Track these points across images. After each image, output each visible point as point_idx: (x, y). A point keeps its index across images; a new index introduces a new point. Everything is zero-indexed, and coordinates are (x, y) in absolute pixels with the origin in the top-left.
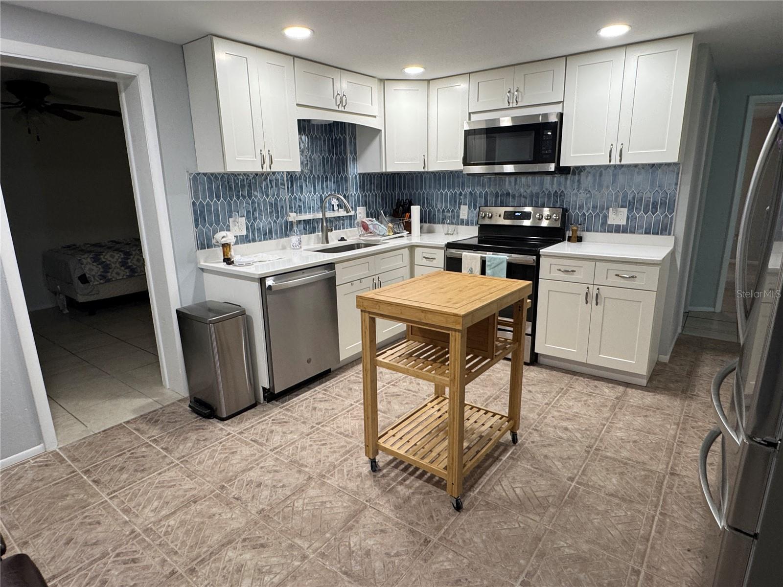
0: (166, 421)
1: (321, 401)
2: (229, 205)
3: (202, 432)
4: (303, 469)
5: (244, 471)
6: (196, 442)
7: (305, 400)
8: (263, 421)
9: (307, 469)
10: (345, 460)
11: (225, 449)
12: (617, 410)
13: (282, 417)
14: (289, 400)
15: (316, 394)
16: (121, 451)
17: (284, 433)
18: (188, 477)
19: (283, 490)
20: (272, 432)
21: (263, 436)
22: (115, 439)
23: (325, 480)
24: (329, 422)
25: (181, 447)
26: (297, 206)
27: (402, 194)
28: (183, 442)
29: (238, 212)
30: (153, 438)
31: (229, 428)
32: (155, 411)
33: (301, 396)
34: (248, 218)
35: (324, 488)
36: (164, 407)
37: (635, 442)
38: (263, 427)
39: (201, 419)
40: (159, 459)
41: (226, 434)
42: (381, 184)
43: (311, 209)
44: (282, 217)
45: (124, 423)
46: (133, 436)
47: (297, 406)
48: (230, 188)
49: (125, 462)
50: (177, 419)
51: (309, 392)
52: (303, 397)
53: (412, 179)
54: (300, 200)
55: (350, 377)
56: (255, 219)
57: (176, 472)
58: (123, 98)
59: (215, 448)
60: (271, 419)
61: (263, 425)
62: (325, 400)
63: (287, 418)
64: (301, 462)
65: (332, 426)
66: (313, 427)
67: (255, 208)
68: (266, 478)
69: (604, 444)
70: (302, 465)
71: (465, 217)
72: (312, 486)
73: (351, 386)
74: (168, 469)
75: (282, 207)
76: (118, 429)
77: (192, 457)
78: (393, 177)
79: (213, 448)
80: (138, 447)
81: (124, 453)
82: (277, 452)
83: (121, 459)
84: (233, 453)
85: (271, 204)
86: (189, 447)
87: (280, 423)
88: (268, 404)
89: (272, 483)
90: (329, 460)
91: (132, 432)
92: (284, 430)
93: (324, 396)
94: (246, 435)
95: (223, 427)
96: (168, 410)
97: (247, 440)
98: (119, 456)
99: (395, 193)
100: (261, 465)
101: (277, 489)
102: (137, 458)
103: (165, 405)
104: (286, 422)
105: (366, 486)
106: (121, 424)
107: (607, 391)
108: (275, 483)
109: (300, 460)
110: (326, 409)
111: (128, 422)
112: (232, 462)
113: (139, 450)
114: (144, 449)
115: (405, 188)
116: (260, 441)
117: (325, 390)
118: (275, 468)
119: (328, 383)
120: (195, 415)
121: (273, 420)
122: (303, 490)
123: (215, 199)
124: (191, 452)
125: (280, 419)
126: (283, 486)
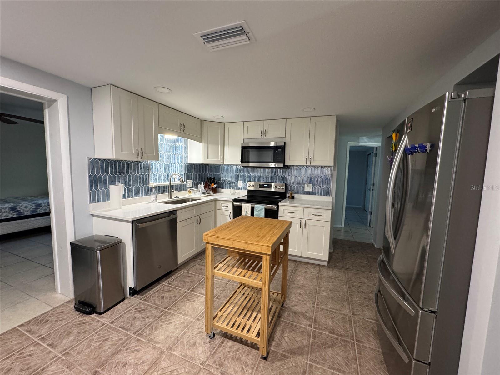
0: (55, 320)
1: (166, 292)
2: (114, 177)
3: (83, 326)
4: (156, 345)
5: (113, 355)
6: (77, 335)
7: (156, 292)
8: (128, 311)
9: (159, 346)
10: (185, 333)
11: (100, 338)
12: (319, 280)
13: (141, 306)
14: (146, 293)
15: (163, 287)
16: (11, 353)
17: (143, 318)
18: (67, 368)
19: (142, 366)
20: (135, 318)
21: (128, 323)
22: (7, 343)
23: (172, 352)
24: (172, 306)
25: (64, 342)
26: (155, 179)
27: (210, 174)
28: (66, 337)
29: (119, 182)
30: (41, 337)
31: (104, 319)
32: (47, 312)
33: (154, 289)
34: (125, 185)
35: (172, 359)
36: (55, 308)
37: (332, 297)
38: (128, 316)
39: (82, 315)
40: (44, 355)
41: (101, 325)
42: (199, 169)
43: (162, 180)
44: (147, 185)
45: (18, 326)
46: (24, 337)
47: (152, 297)
48: (116, 168)
49: (13, 363)
50: (63, 318)
51: (159, 286)
52: (155, 290)
53: (215, 168)
54: (157, 175)
55: (183, 273)
56: (130, 185)
57: (57, 366)
58: (46, 112)
59: (92, 338)
60: (134, 309)
61: (128, 314)
62: (169, 291)
63: (145, 307)
64: (155, 340)
65: (174, 309)
66: (162, 311)
67: (131, 179)
68: (130, 358)
69: (319, 301)
70: (156, 342)
71: (241, 186)
72: (163, 359)
73: (184, 279)
74: (51, 364)
75: (147, 179)
76: (11, 333)
77: (73, 349)
78: (205, 166)
79: (90, 338)
80: (27, 347)
81: (14, 354)
82: (138, 334)
83: (9, 361)
84: (106, 340)
85: (140, 177)
86: (72, 340)
87: (140, 311)
88: (132, 298)
89: (134, 362)
90: (174, 334)
91: (24, 333)
92: (143, 316)
93: (168, 288)
94: (116, 324)
95: (99, 319)
96: (58, 311)
97: (117, 328)
98: (8, 358)
99: (206, 174)
100: (126, 347)
101: (139, 366)
102: (24, 357)
103: (55, 307)
104: (144, 310)
105: (199, 352)
106: (15, 328)
107: (312, 270)
108: (136, 362)
109: (155, 338)
110: (170, 297)
111: (21, 326)
112: (104, 348)
113: (28, 350)
114: (32, 349)
115: (211, 172)
116: (126, 327)
117: (169, 284)
118: (137, 348)
119: (170, 279)
120: (78, 313)
121: (135, 309)
122: (157, 364)
123: (105, 174)
124: (72, 344)
125: (139, 308)
126: (143, 363)
